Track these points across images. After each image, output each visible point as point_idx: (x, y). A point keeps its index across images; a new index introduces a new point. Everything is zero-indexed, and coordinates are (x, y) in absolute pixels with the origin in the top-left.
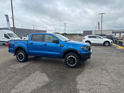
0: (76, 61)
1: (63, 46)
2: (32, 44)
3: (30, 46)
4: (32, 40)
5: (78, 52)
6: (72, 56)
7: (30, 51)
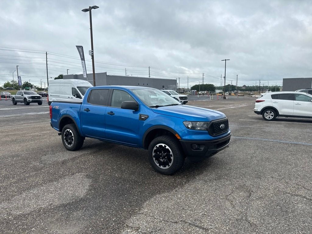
0: (172, 158)
1: (146, 119)
2: (88, 110)
3: (86, 116)
4: (88, 101)
5: (177, 135)
6: (163, 145)
7: (84, 126)
